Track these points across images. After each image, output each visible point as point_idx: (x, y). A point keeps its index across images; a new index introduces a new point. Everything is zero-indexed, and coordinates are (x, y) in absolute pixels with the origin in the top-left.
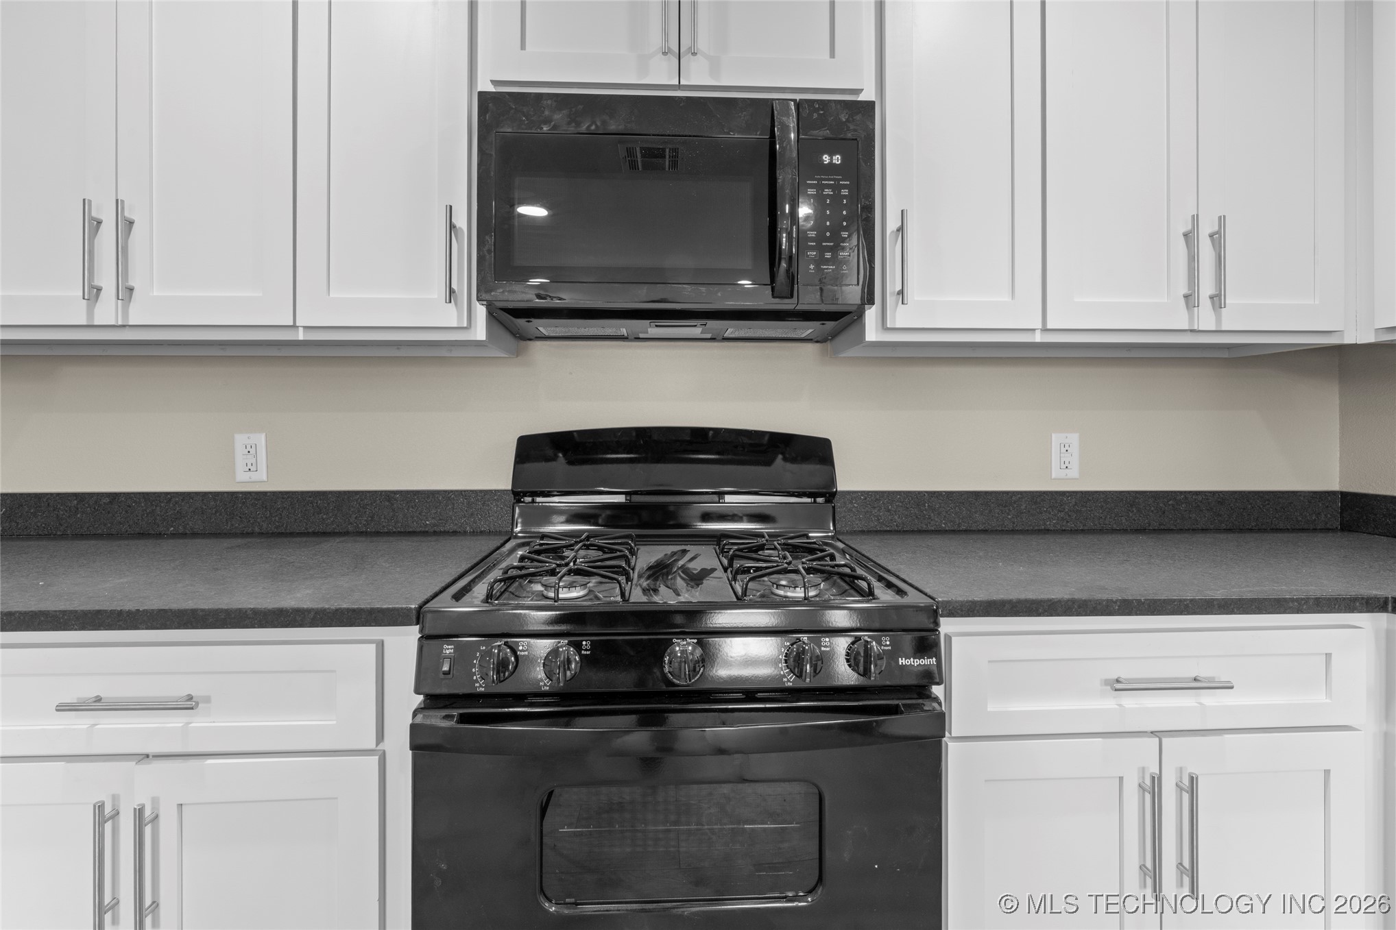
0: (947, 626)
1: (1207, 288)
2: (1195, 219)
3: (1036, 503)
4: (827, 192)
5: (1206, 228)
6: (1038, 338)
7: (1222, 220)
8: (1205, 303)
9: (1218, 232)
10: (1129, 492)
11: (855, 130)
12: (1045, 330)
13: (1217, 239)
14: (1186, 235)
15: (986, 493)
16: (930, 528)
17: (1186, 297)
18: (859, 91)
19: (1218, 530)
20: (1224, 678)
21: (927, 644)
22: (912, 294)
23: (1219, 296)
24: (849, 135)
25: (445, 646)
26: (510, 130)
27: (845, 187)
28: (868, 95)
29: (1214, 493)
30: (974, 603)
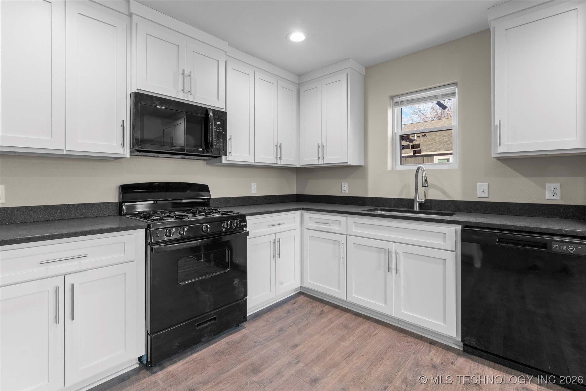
0: (248, 218)
1: (279, 156)
2: (277, 143)
3: (249, 199)
4: (218, 130)
5: (279, 145)
6: (253, 164)
7: (281, 144)
8: (279, 158)
9: (280, 146)
10: (265, 196)
11: (223, 118)
12: (254, 162)
13: (280, 147)
14: (276, 146)
15: (240, 197)
16: (229, 206)
17: (276, 157)
18: (222, 109)
19: (279, 203)
20: (283, 223)
21: (245, 221)
22: (233, 154)
23: (280, 157)
24: (222, 119)
25: (157, 231)
26: (144, 104)
27: (221, 130)
28: (224, 110)
29: (278, 195)
30: (250, 213)
